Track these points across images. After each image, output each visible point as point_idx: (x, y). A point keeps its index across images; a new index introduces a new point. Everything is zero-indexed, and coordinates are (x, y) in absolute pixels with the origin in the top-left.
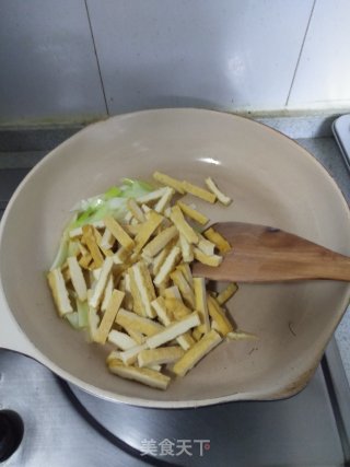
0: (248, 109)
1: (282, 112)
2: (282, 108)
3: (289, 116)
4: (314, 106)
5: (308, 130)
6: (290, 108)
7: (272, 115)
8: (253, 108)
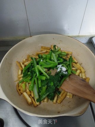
0: (69, 35)
1: (78, 36)
2: (78, 35)
3: (80, 37)
4: (86, 34)
5: (85, 41)
6: (80, 35)
7: (75, 37)
8: (70, 35)
